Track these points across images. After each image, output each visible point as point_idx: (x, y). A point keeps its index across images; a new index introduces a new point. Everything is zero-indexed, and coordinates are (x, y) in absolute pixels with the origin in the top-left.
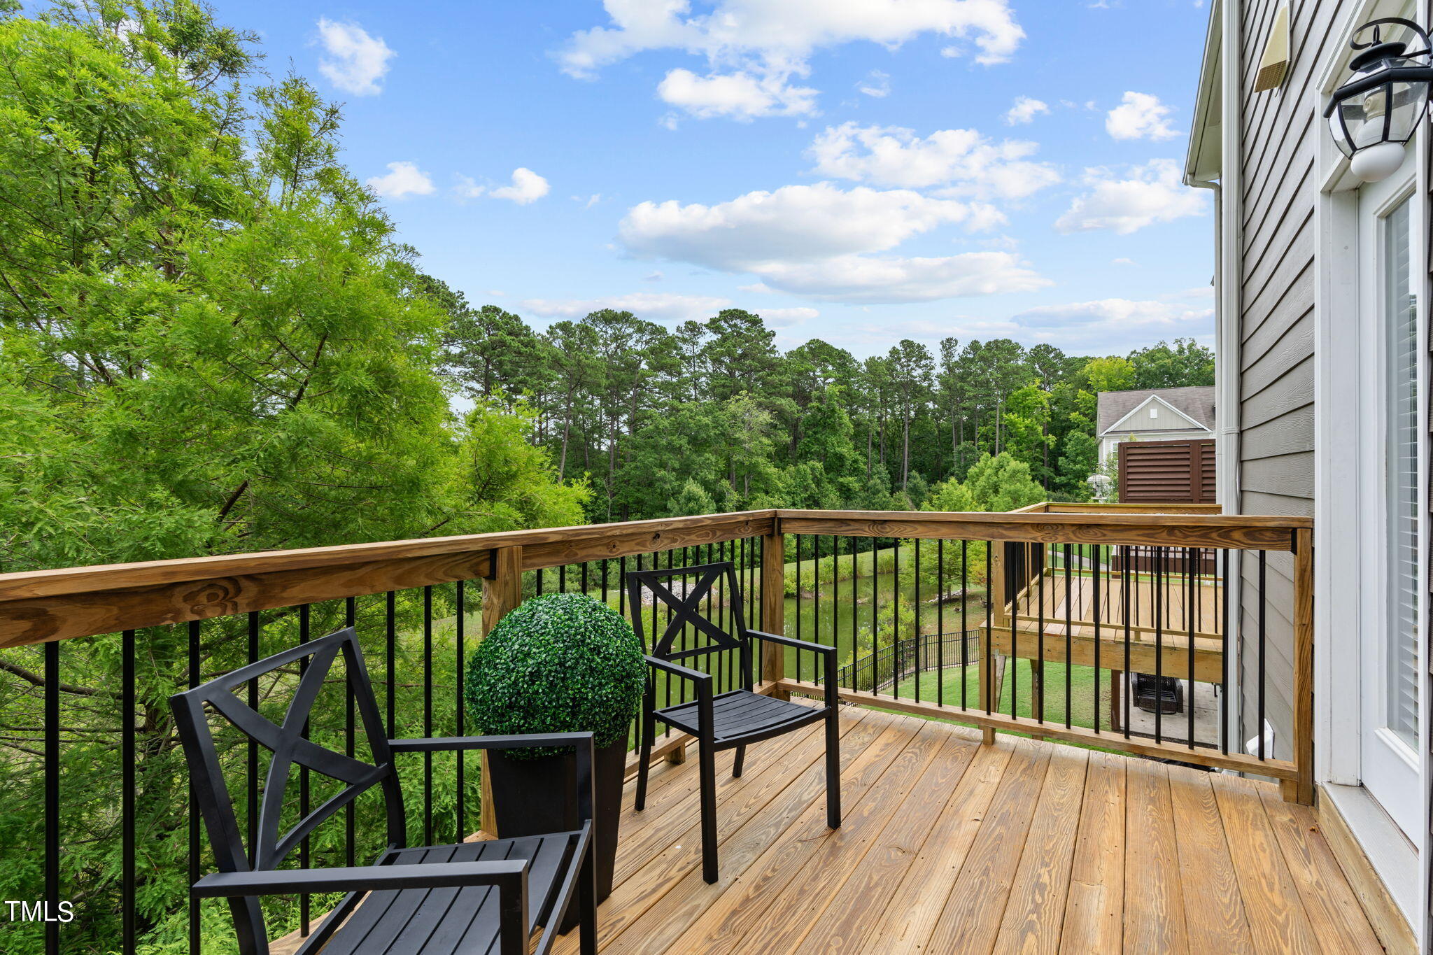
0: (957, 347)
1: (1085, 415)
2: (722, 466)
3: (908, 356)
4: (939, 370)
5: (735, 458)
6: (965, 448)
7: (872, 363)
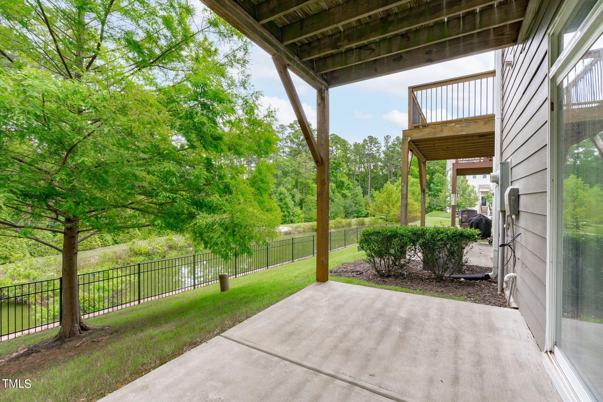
0: (390, 139)
1: (442, 167)
2: (294, 183)
3: (371, 142)
4: (383, 149)
5: (299, 180)
6: (393, 180)
7: (356, 145)
